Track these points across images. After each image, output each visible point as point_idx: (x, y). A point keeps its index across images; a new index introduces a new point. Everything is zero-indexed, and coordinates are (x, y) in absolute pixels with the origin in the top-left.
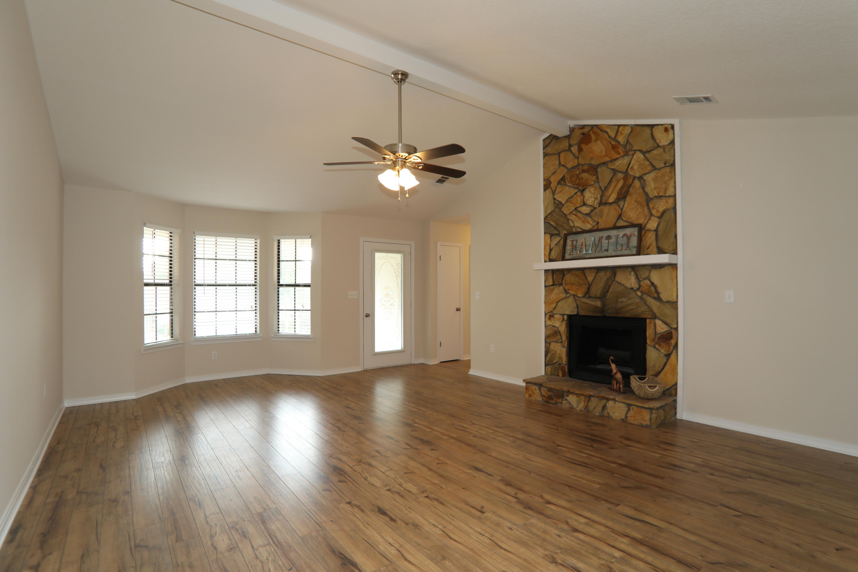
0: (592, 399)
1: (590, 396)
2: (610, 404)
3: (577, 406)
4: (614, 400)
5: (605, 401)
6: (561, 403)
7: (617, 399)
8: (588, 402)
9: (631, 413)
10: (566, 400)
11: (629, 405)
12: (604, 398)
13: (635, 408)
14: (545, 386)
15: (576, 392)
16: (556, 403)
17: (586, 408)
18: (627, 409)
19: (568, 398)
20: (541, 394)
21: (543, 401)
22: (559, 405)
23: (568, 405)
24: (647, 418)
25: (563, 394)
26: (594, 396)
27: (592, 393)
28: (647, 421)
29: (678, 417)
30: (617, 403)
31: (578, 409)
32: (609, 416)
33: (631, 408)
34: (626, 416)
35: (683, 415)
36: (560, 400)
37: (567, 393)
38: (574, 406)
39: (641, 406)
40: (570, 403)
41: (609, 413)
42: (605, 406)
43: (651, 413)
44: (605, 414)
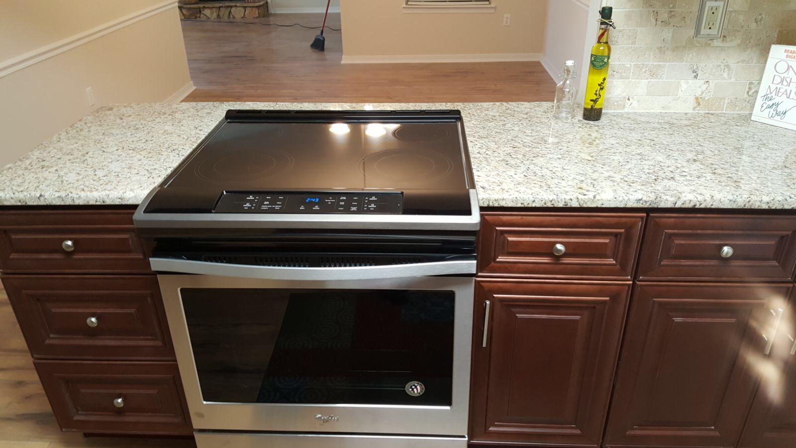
0: (221, 9)
1: (220, 7)
2: (233, 10)
3: (212, 16)
4: (236, 6)
5: (230, 8)
6: (200, 17)
7: (237, 5)
8: (219, 11)
9: (247, 12)
10: (203, 14)
11: (245, 7)
12: (228, 7)
13: (249, 8)
14: (184, 8)
15: (210, 7)
16: (196, 18)
17: (218, 16)
18: (244, 10)
19: (204, 12)
20: (183, 14)
21: (185, 18)
22: (198, 19)
23: (205, 17)
24: (257, 12)
25: (200, 11)
26: (222, 7)
27: (221, 5)
28: (257, 15)
29: (269, 12)
30: (238, 8)
31: (213, 18)
32: (234, 17)
33: (247, 9)
34: (244, 15)
35: (272, 11)
36: (199, 15)
37: (202, 10)
38: (210, 17)
39: (252, 7)
40: (206, 16)
41: (233, 16)
42: (230, 12)
43: (259, 9)
44: (231, 16)
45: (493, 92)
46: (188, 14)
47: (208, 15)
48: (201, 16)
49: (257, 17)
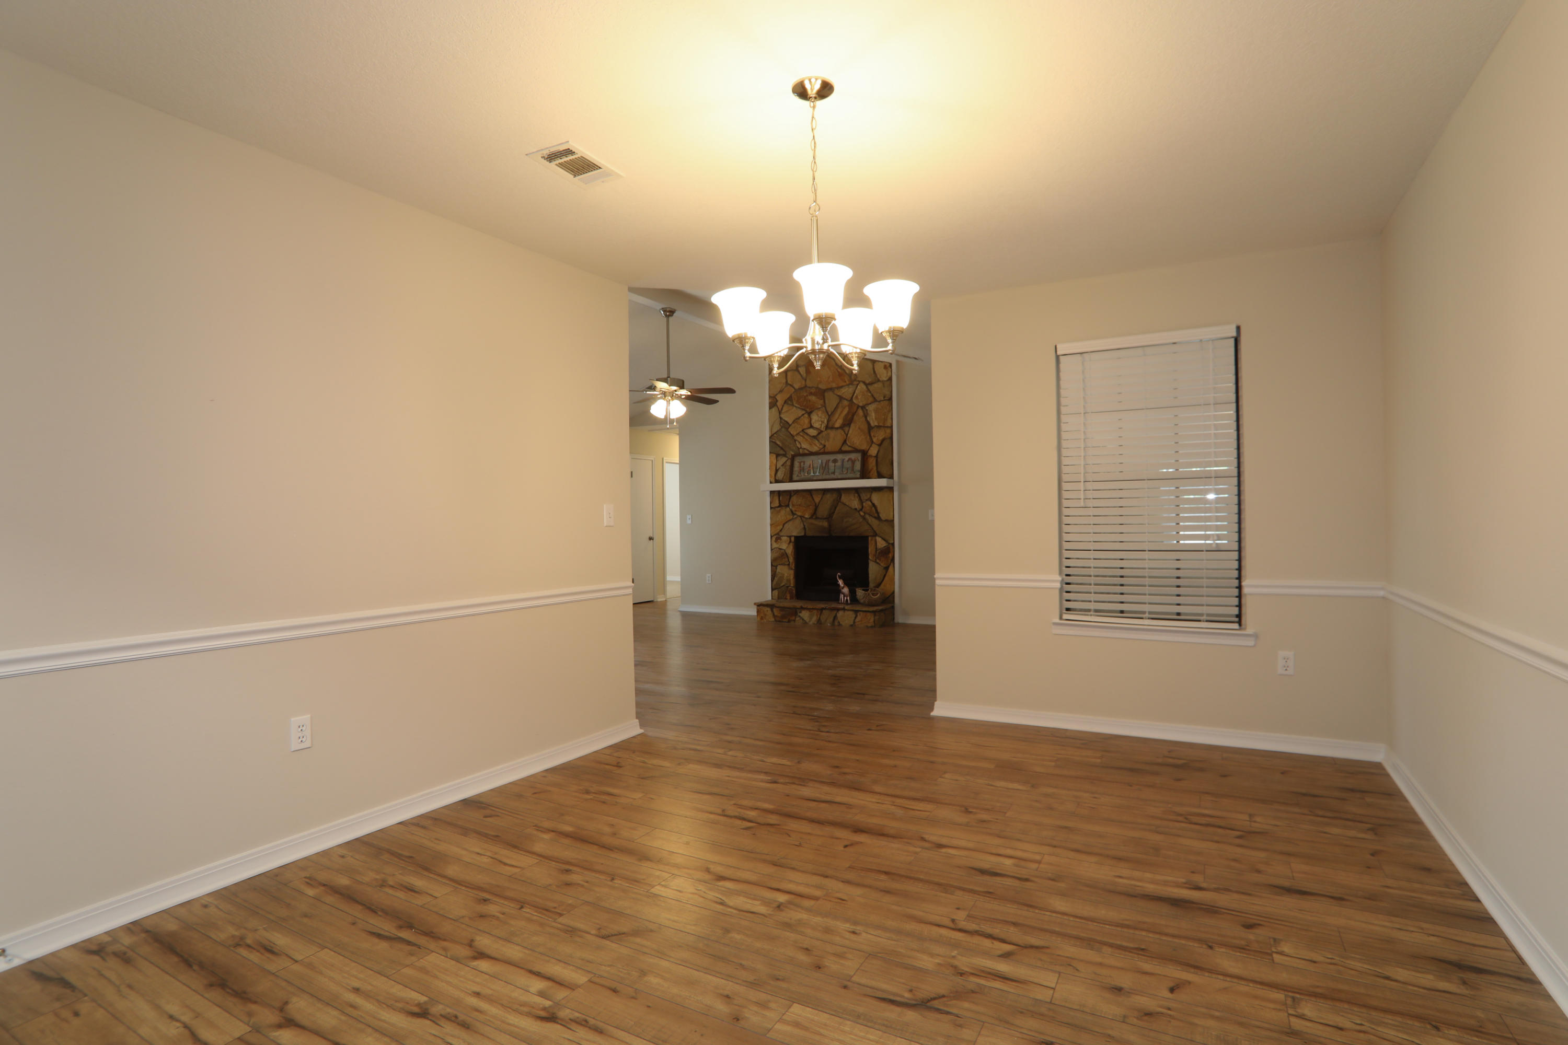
0: (823, 612)
1: (822, 609)
2: (840, 614)
3: (810, 621)
5: (835, 612)
6: (794, 621)
8: (820, 615)
9: (858, 619)
10: (800, 616)
11: (856, 612)
12: (833, 609)
13: (861, 613)
14: (776, 607)
15: (809, 607)
16: (789, 621)
17: (819, 621)
18: (854, 616)
19: (801, 615)
20: (774, 614)
21: (776, 621)
22: (792, 623)
23: (801, 621)
24: (872, 620)
25: (795, 612)
26: (825, 609)
27: (823, 606)
28: (871, 623)
29: (896, 621)
30: (846, 612)
31: (811, 623)
32: (840, 625)
33: (858, 614)
34: (854, 622)
35: (899, 619)
36: (793, 618)
37: (798, 611)
38: (807, 621)
39: (866, 611)
40: (803, 619)
41: (839, 622)
42: (835, 617)
43: (875, 615)
44: (836, 623)
45: (1239, 837)
46: (779, 615)
47: (805, 619)
48: (797, 619)
49: (872, 627)
